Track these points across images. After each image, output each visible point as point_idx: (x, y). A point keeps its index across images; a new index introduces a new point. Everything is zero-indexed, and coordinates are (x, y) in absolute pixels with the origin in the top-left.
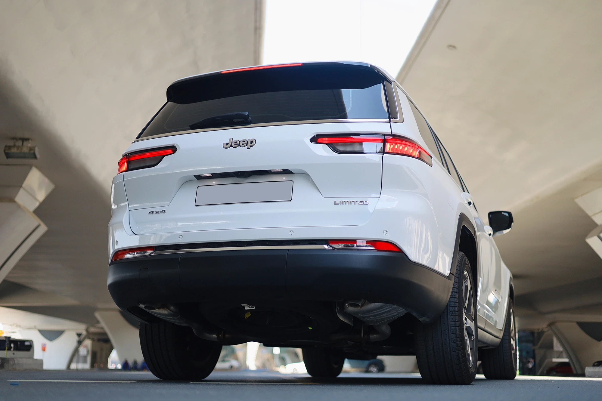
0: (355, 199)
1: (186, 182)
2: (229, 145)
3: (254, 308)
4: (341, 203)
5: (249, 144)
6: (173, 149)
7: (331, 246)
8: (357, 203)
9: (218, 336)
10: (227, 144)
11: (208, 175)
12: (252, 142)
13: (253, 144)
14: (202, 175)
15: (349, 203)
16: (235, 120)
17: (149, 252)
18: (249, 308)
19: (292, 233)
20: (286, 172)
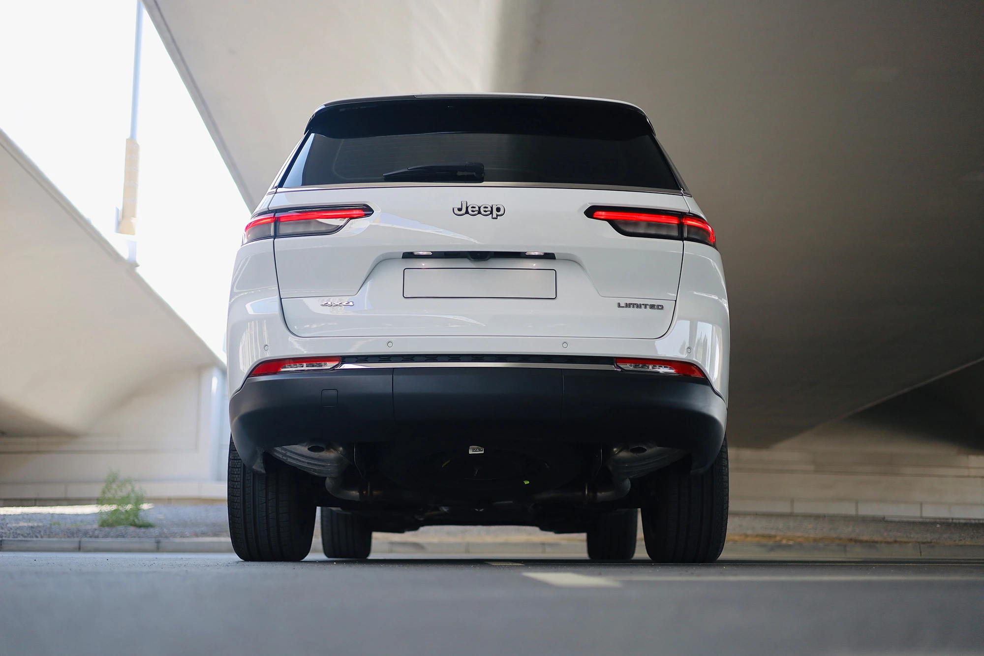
0: (645, 302)
1: (384, 261)
2: (464, 211)
3: (483, 452)
4: (628, 305)
5: (495, 212)
6: (366, 211)
7: (621, 368)
8: (648, 307)
9: (361, 492)
10: (460, 210)
11: (425, 253)
12: (498, 210)
13: (501, 212)
14: (416, 253)
15: (639, 306)
16: (460, 174)
17: (329, 365)
18: (476, 451)
19: (565, 345)
20: (549, 256)
